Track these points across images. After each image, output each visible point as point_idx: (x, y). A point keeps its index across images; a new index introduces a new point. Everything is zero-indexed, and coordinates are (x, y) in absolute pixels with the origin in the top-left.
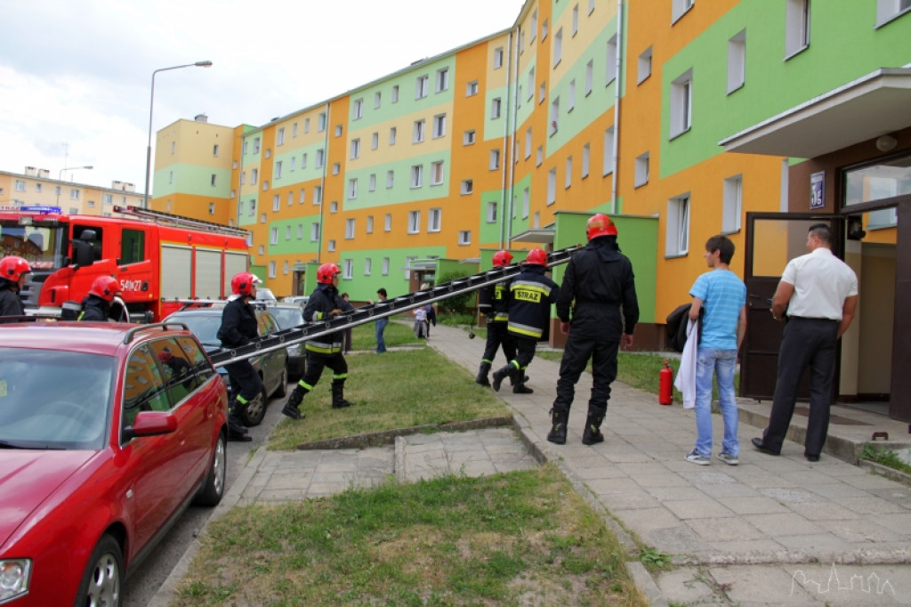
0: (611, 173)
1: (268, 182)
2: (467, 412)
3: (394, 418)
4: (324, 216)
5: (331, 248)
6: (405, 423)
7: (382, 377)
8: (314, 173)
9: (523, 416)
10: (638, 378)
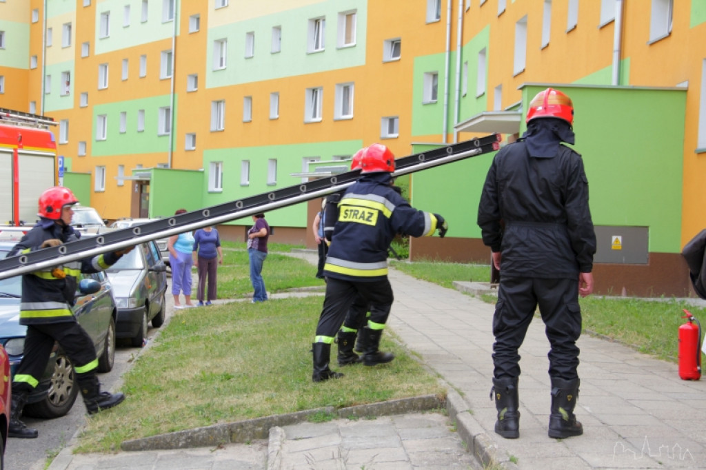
0: (613, 21)
1: (89, 45)
2: (379, 389)
3: (270, 399)
4: (176, 95)
5: (189, 146)
6: (286, 406)
7: (258, 337)
8: (159, 29)
9: (462, 394)
10: (648, 337)
